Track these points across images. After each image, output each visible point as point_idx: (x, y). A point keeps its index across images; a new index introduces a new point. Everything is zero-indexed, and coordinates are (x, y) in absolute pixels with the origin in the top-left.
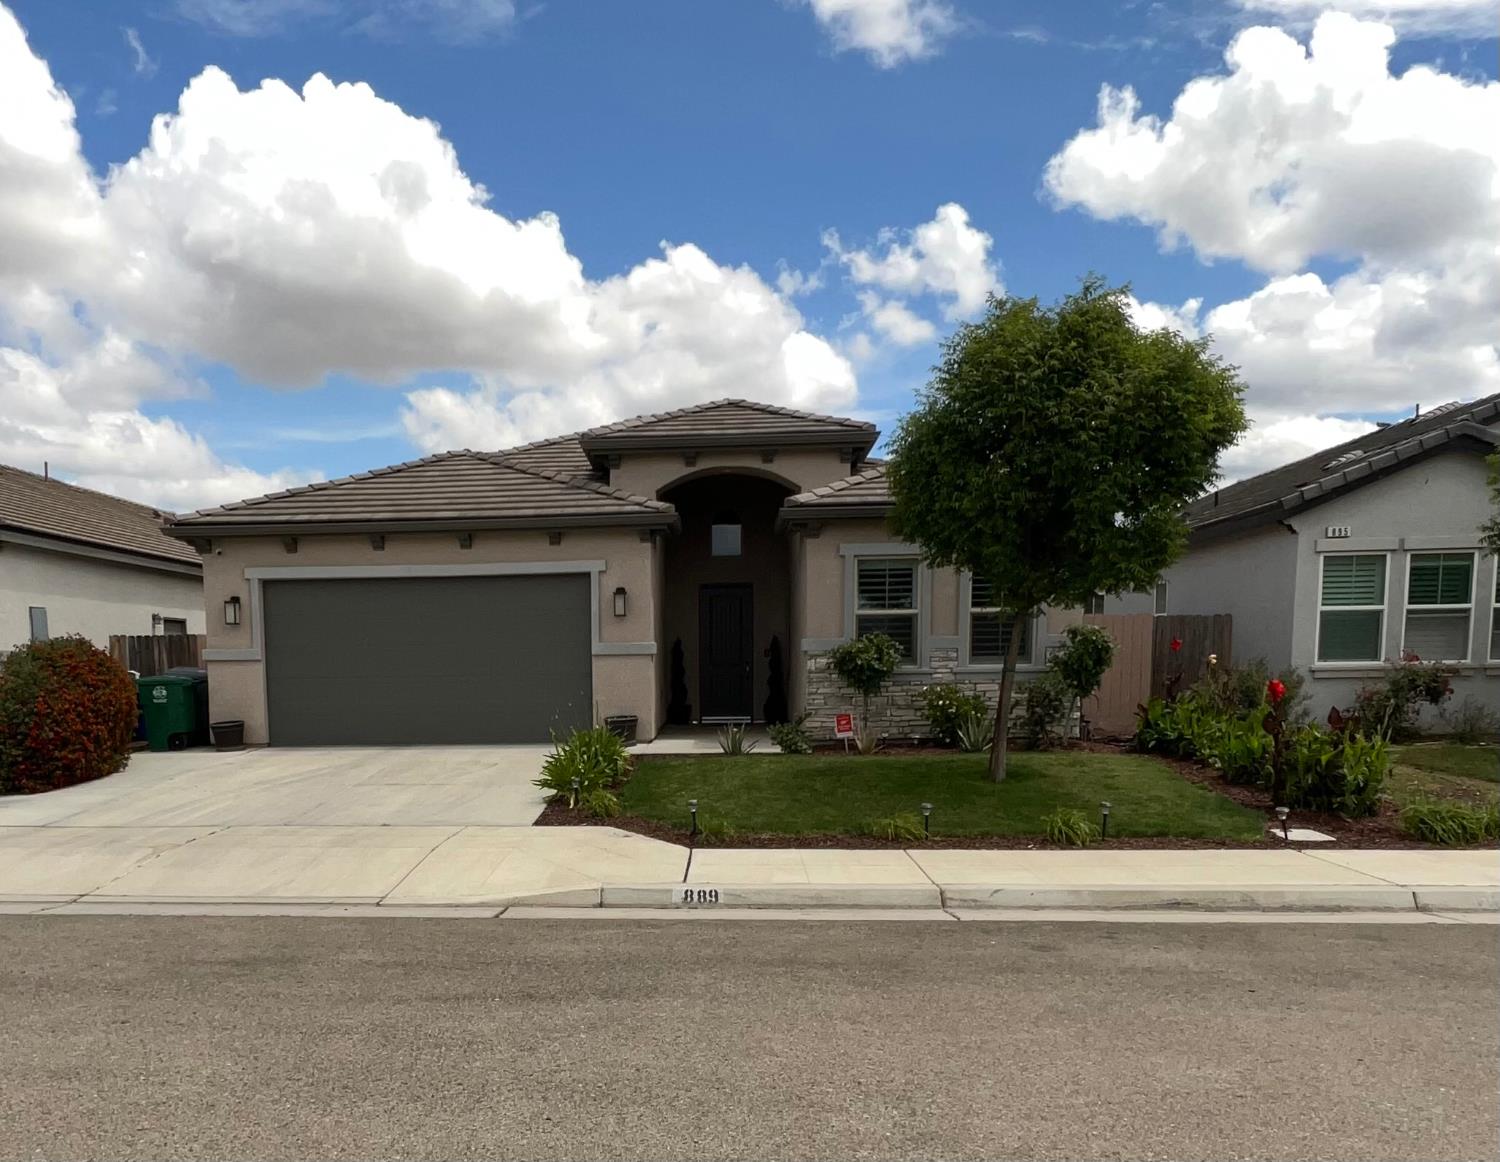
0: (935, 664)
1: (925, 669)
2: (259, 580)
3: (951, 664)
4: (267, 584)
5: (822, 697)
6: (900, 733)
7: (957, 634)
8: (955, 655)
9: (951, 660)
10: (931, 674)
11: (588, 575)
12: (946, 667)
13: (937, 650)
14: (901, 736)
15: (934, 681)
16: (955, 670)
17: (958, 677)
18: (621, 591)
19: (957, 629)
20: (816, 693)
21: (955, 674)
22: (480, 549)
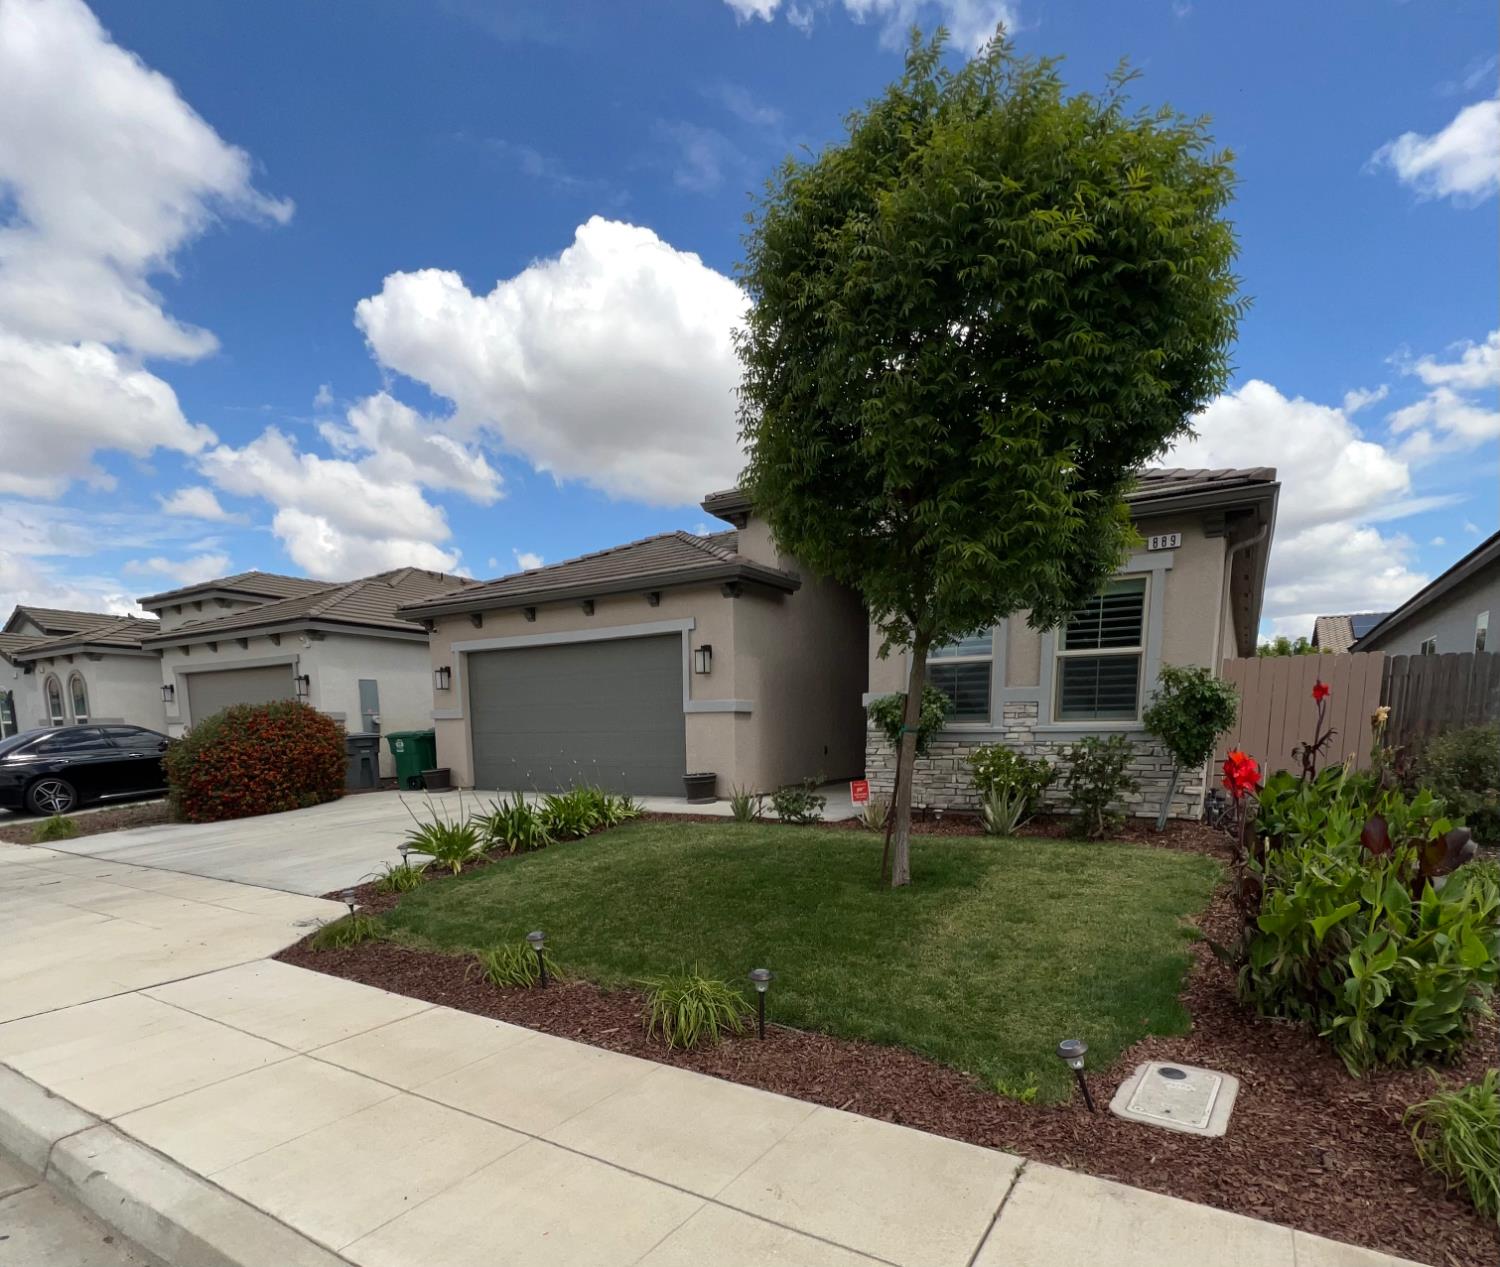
0: (1010, 722)
1: (997, 728)
2: (461, 652)
3: (1029, 722)
4: (470, 655)
5: (881, 758)
6: (966, 803)
7: (1038, 684)
8: (1034, 710)
9: (1029, 716)
10: (1004, 734)
11: (678, 635)
12: (1022, 725)
13: (1012, 703)
14: (967, 807)
15: (1009, 742)
16: (1034, 729)
17: (1039, 737)
18: (707, 649)
19: (1038, 680)
20: (875, 754)
21: (1034, 733)
22: (603, 614)
